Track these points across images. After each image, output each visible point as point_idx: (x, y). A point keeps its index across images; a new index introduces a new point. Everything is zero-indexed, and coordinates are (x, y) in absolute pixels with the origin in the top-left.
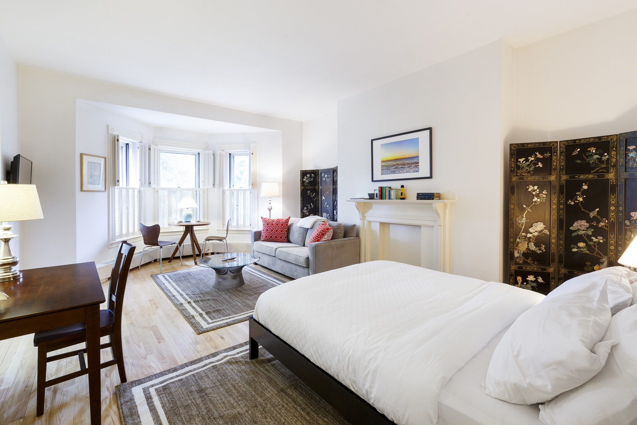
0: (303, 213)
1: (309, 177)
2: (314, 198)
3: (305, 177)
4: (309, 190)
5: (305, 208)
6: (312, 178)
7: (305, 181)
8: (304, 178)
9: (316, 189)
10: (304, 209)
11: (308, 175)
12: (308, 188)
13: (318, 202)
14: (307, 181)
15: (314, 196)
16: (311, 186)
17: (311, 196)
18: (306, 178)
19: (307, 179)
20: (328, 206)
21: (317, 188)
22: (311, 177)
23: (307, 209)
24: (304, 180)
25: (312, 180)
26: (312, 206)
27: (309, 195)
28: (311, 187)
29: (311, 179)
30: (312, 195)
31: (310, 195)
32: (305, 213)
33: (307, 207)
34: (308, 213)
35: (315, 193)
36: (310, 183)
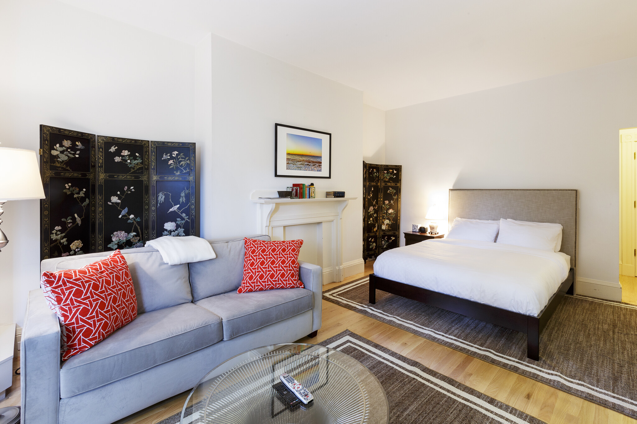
0: (52, 241)
1: (68, 148)
2: (83, 199)
3: (58, 145)
4: (68, 180)
5: (57, 228)
6: (78, 152)
7: (57, 156)
8: (54, 149)
9: (88, 179)
10: (54, 232)
11: (67, 143)
12: (68, 175)
13: (93, 208)
14: (63, 158)
15: (82, 194)
16: (74, 170)
17: (76, 196)
18: (61, 149)
19: (62, 152)
20: (132, 216)
21: (91, 176)
22: (73, 148)
23: (62, 231)
24: (54, 153)
25: (77, 156)
26: (79, 220)
27: (69, 193)
28: (76, 175)
29: (74, 154)
30: (79, 193)
31: (72, 194)
32: (56, 240)
33: (64, 225)
34: (65, 239)
35: (84, 190)
36: (71, 162)
